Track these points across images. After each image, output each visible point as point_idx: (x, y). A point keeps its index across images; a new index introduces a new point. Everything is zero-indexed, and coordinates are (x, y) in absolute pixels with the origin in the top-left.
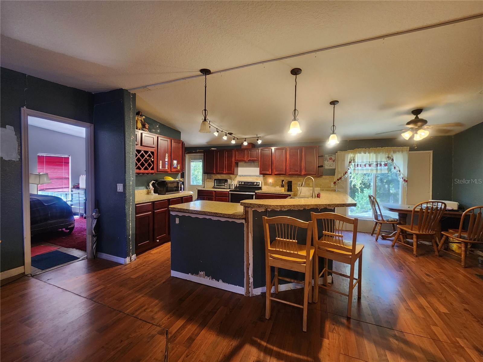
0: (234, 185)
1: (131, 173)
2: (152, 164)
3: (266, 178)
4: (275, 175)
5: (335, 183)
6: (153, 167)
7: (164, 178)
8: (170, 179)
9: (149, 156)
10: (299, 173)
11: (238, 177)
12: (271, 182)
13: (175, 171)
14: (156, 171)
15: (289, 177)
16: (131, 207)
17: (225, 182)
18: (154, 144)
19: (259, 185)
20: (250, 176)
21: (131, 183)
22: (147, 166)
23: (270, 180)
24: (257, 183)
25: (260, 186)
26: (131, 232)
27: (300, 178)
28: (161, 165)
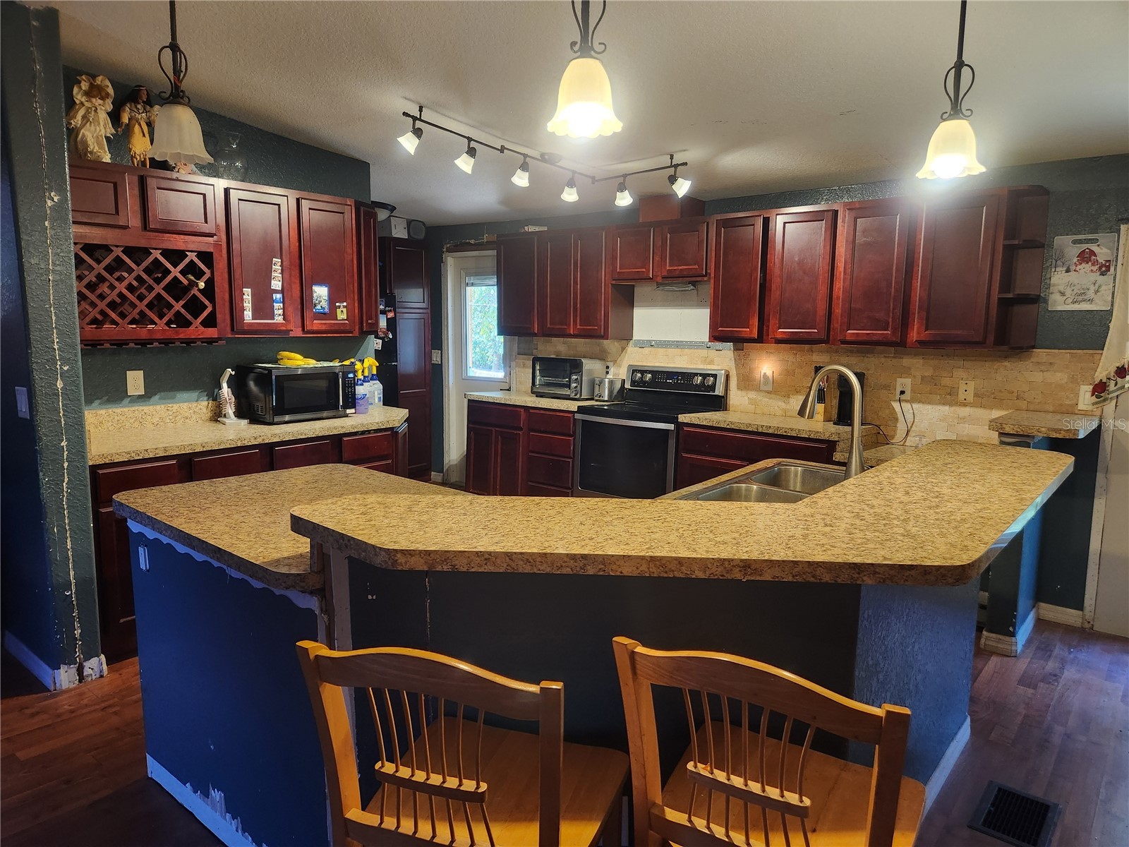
0: (611, 382)
1: (56, 347)
2: (207, 302)
3: (747, 356)
4: (779, 341)
5: (1100, 389)
6: (213, 314)
7: (279, 357)
8: (299, 363)
9: (191, 269)
10: (893, 333)
11: (631, 349)
12: (769, 373)
13: (324, 328)
14: (229, 329)
15: (852, 352)
16: (66, 480)
17: (571, 374)
18: (206, 222)
19: (713, 387)
20: (678, 345)
21: (60, 384)
22: (183, 311)
23: (767, 365)
24: (705, 376)
25: (719, 391)
26: (72, 573)
27: (906, 361)
28: (248, 305)
